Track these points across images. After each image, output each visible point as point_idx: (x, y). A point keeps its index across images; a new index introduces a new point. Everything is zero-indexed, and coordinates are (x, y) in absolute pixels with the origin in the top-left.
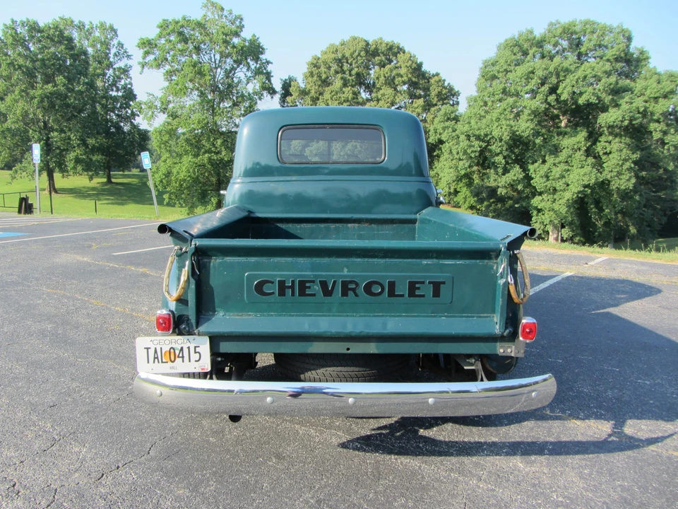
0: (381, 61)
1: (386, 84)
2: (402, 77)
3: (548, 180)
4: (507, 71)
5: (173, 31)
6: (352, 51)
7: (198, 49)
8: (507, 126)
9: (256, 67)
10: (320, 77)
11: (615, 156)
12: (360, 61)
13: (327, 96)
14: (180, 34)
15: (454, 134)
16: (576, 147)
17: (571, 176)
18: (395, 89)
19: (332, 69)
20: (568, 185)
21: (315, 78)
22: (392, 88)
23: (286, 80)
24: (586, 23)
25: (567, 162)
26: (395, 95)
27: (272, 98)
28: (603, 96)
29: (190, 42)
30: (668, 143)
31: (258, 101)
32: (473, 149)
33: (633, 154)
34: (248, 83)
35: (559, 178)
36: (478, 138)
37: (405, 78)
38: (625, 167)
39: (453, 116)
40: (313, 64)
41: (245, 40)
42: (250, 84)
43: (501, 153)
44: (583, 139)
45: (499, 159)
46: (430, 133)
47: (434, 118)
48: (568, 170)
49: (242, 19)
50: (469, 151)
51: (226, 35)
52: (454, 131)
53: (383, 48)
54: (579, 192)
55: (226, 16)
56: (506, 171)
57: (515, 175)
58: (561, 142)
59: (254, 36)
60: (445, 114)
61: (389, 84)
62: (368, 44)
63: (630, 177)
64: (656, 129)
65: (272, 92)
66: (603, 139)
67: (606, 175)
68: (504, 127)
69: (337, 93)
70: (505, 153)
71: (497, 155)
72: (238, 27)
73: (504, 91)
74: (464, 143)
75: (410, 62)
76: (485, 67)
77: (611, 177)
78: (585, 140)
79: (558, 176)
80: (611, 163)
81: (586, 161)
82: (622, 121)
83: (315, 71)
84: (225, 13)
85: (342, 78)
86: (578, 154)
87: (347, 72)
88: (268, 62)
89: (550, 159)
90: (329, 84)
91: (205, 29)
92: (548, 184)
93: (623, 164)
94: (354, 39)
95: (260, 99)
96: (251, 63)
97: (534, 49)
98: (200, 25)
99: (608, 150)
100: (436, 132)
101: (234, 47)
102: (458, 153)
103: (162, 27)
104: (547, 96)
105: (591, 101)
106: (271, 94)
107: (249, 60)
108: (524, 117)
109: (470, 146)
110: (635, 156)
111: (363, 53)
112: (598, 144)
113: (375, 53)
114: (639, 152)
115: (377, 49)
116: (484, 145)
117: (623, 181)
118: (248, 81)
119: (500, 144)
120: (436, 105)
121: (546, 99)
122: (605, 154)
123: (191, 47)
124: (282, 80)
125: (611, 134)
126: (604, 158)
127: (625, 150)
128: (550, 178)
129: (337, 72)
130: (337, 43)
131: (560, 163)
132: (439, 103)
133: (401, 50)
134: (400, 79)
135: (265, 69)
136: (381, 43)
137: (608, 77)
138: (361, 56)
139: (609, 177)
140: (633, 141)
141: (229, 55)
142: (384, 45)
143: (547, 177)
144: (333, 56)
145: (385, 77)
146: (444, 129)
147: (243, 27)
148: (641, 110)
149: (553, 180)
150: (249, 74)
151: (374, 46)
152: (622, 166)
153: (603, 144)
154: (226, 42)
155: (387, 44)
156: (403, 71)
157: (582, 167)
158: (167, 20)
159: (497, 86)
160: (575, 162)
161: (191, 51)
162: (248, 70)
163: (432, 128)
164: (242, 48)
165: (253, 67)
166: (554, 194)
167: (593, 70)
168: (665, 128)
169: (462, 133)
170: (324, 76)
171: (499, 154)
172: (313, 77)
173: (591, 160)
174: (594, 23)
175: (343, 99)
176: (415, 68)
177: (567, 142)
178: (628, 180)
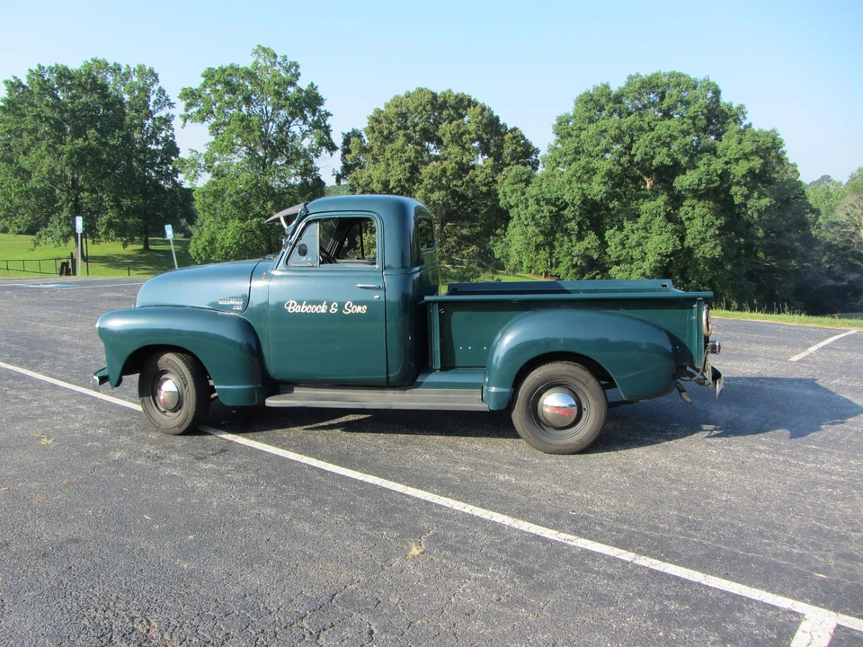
0: (449, 115)
1: (452, 141)
2: (470, 134)
3: (624, 248)
4: (580, 129)
5: (219, 82)
6: (416, 104)
7: (248, 100)
8: (579, 189)
9: (313, 120)
10: (381, 132)
11: (698, 222)
12: (425, 117)
13: (388, 155)
14: (227, 84)
15: (523, 198)
16: (654, 212)
17: (649, 243)
18: (463, 147)
19: (394, 125)
20: (646, 254)
21: (376, 134)
22: (460, 145)
23: (349, 133)
24: (672, 75)
25: (645, 228)
26: (463, 154)
27: (332, 154)
28: (679, 157)
29: (238, 92)
30: (751, 208)
31: (315, 160)
32: (541, 214)
33: (717, 219)
34: (303, 138)
35: (635, 246)
36: (548, 202)
37: (474, 136)
38: (709, 234)
39: (525, 177)
40: (373, 118)
41: (300, 91)
42: (307, 139)
43: (574, 218)
44: (663, 204)
45: (573, 225)
46: (500, 197)
47: (504, 179)
48: (647, 238)
49: (298, 67)
50: (538, 217)
51: (279, 85)
52: (523, 194)
53: (452, 101)
54: (656, 261)
55: (280, 63)
56: (580, 238)
57: (589, 243)
58: (641, 207)
59: (312, 85)
60: (516, 175)
61: (456, 142)
62: (435, 96)
63: (716, 245)
64: (738, 193)
65: (332, 147)
66: (687, 203)
67: (689, 242)
68: (576, 190)
69: (398, 151)
70: (578, 219)
71: (570, 220)
72: (293, 75)
73: (577, 152)
74: (533, 208)
75: (480, 117)
76: (560, 124)
77: (694, 245)
78: (665, 203)
79: (634, 244)
80: (694, 229)
81: (665, 227)
82: (699, 185)
83: (377, 127)
84: (279, 59)
85: (405, 135)
86: (658, 219)
87: (411, 128)
88: (328, 114)
89: (628, 225)
90: (392, 141)
91: (256, 78)
92: (624, 252)
93: (706, 230)
94: (421, 90)
95: (317, 156)
96: (308, 115)
97: (611, 105)
98: (250, 75)
99: (690, 215)
100: (505, 195)
101: (287, 99)
102: (526, 219)
103: (206, 76)
104: (620, 157)
105: (665, 162)
106: (330, 150)
107: (305, 112)
108: (597, 178)
109: (538, 211)
110: (719, 221)
111: (428, 107)
112: (681, 209)
113: (443, 106)
114: (723, 218)
115: (445, 102)
116: (554, 209)
117: (708, 249)
118: (304, 135)
119: (573, 209)
120: (509, 164)
121: (619, 160)
122: (689, 219)
123: (240, 98)
124: (343, 134)
125: (694, 197)
126: (687, 223)
127: (709, 215)
128: (627, 246)
129: (399, 128)
130: (403, 95)
131: (637, 229)
132: (512, 163)
133: (471, 103)
134: (467, 136)
135: (324, 122)
136: (449, 96)
137: (684, 137)
138: (426, 111)
139: (691, 244)
140: (718, 205)
141: (282, 107)
142: (452, 98)
143: (623, 244)
144: (395, 110)
145: (451, 133)
146: (513, 191)
147: (299, 74)
148: (719, 172)
149: (630, 247)
150: (306, 128)
151: (442, 99)
152: (705, 233)
153: (685, 208)
154: (278, 94)
155: (457, 97)
156: (472, 127)
157: (661, 234)
158: (213, 69)
159: (571, 144)
160: (655, 228)
161: (240, 102)
162: (304, 123)
163: (500, 192)
164: (296, 100)
165: (310, 119)
166: (631, 263)
167: (668, 129)
168: (746, 192)
169: (532, 198)
170: (386, 132)
171: (572, 219)
172: (374, 132)
173: (670, 226)
174: (680, 75)
175: (404, 158)
176: (486, 124)
177: (646, 206)
178: (714, 248)
